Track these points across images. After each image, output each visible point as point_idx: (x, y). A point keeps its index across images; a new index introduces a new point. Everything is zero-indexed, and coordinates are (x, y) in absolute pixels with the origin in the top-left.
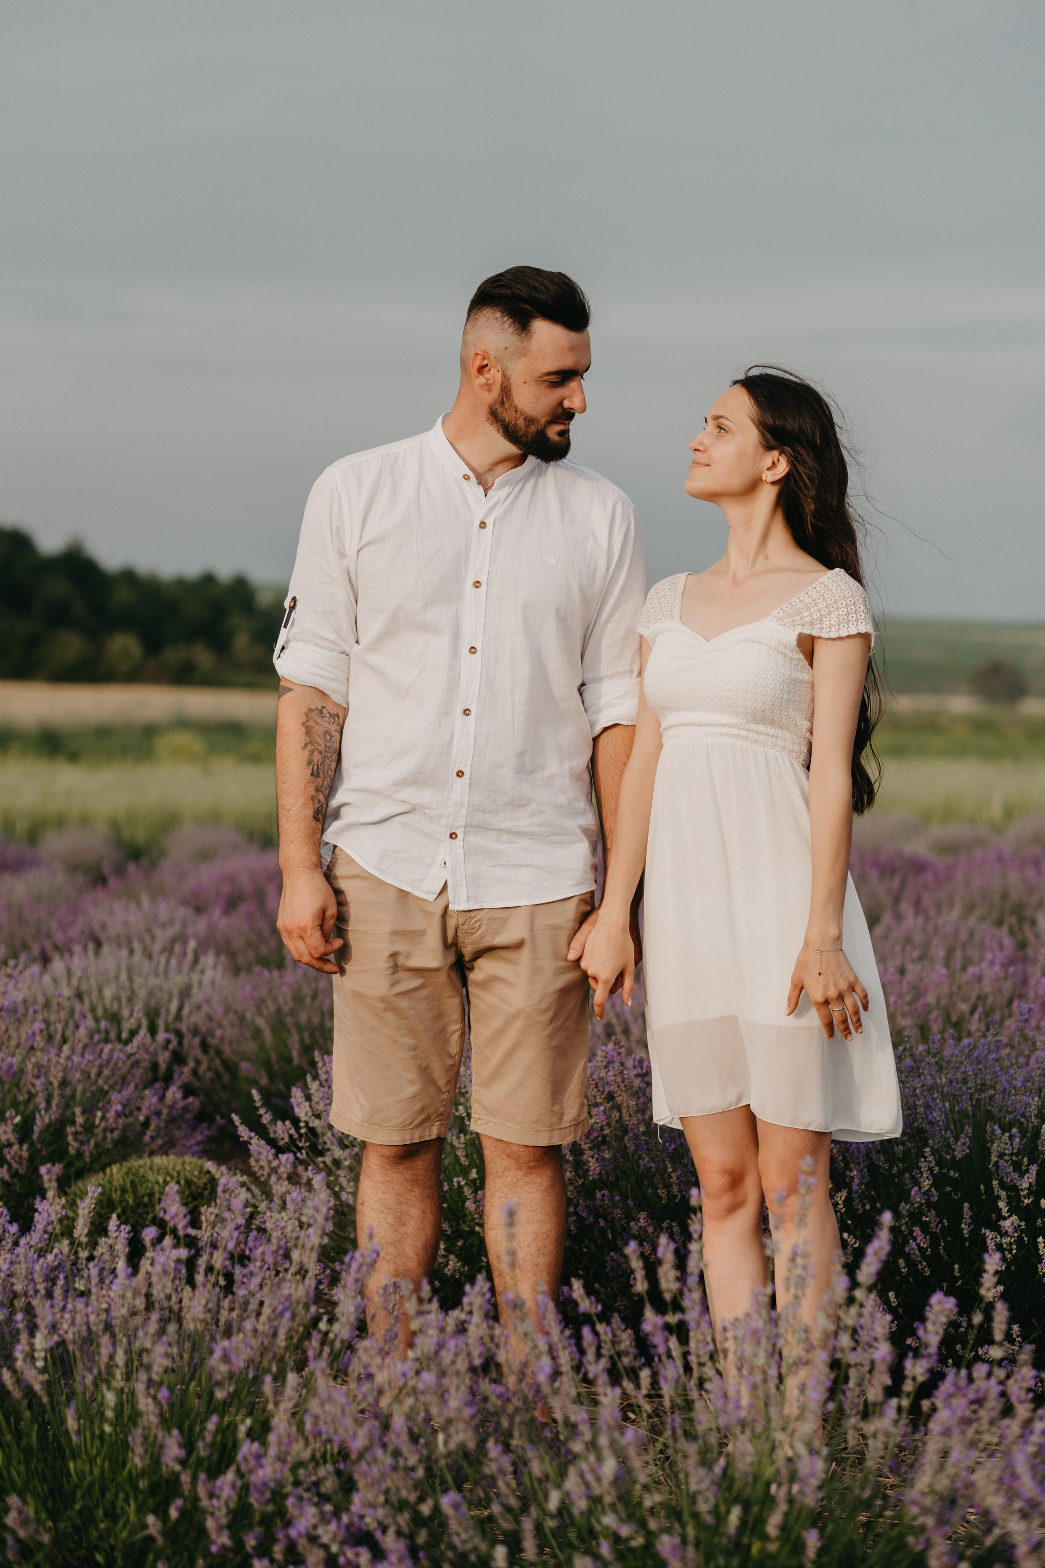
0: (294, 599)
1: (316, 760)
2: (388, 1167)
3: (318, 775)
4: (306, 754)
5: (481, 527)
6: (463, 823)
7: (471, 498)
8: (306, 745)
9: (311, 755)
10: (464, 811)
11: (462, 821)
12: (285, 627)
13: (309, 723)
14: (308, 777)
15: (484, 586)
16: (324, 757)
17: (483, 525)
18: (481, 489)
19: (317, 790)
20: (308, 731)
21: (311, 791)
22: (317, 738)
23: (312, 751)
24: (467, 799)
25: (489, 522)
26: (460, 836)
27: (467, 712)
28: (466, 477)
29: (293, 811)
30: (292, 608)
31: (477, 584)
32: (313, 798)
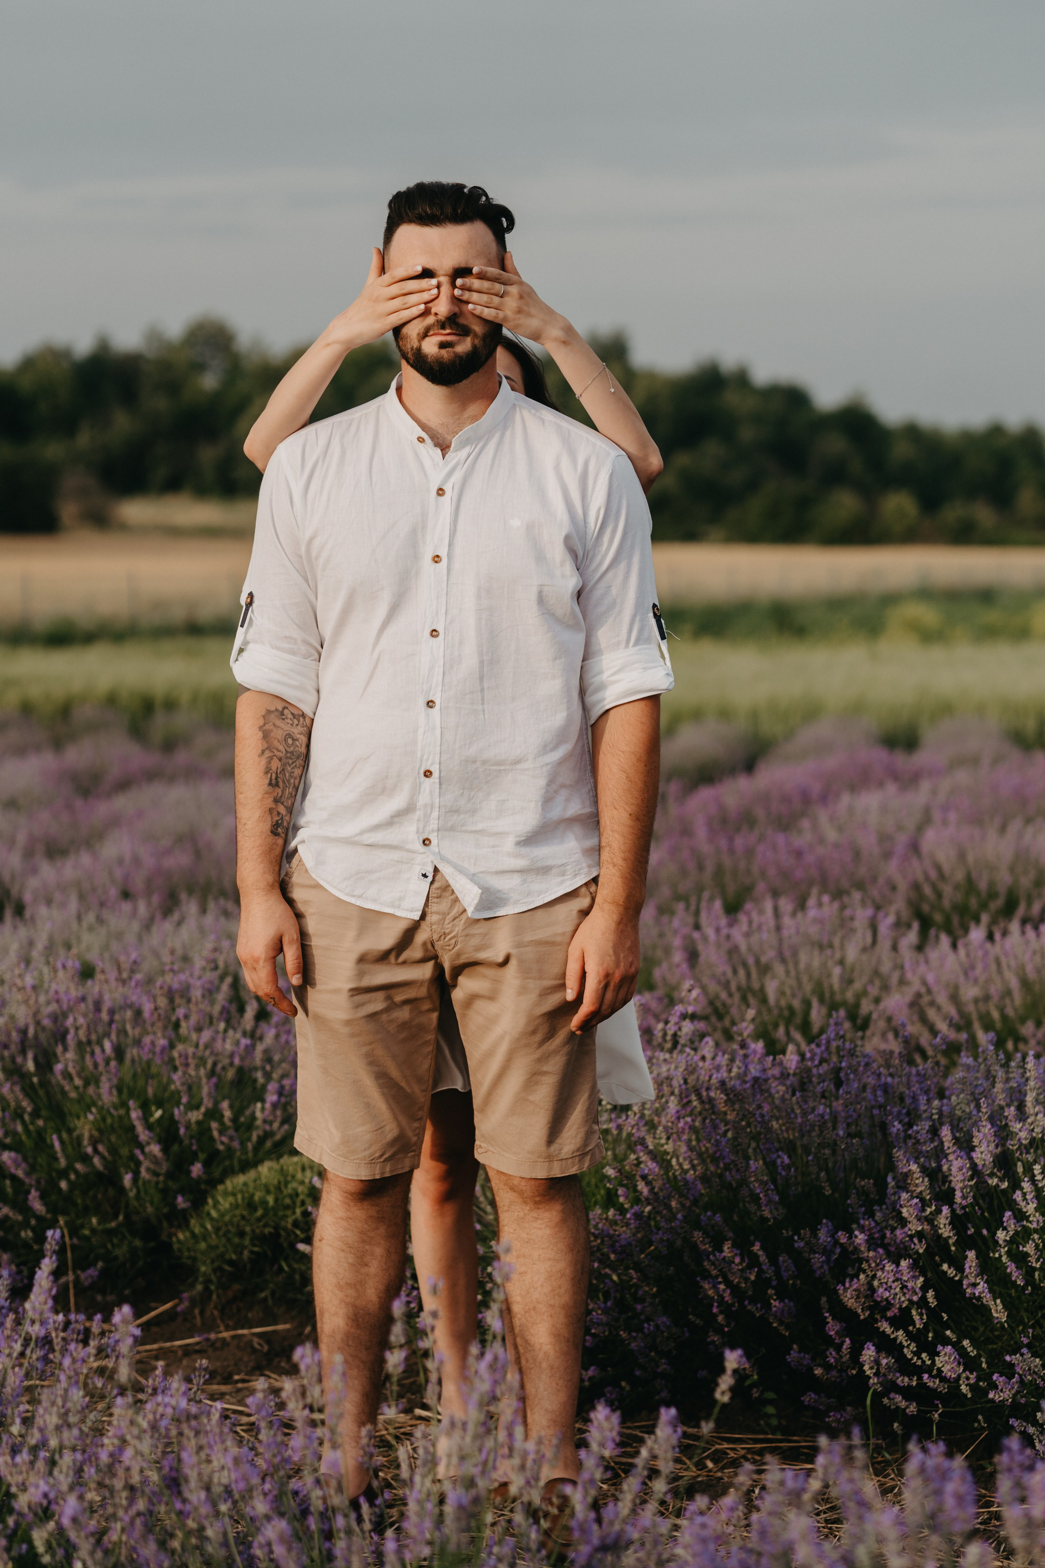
0: (251, 595)
1: (274, 769)
2: (352, 1204)
3: (277, 785)
4: (264, 762)
5: (439, 495)
6: (436, 827)
7: (427, 463)
8: (263, 752)
9: (269, 762)
10: (435, 814)
11: (433, 824)
12: (242, 626)
13: (267, 727)
14: (266, 787)
15: (444, 560)
16: (284, 765)
17: (441, 492)
18: (439, 451)
19: (276, 801)
20: (266, 736)
21: (269, 802)
22: (276, 743)
23: (271, 759)
24: (437, 800)
25: (448, 488)
26: (434, 842)
27: (430, 704)
28: (421, 440)
29: (248, 826)
30: (250, 604)
31: (437, 559)
32: (271, 811)
